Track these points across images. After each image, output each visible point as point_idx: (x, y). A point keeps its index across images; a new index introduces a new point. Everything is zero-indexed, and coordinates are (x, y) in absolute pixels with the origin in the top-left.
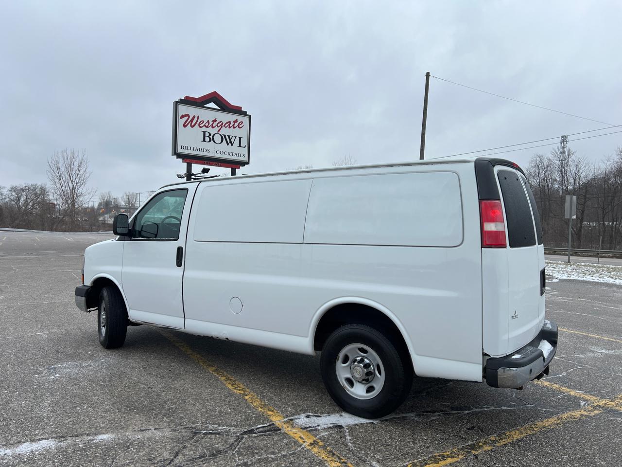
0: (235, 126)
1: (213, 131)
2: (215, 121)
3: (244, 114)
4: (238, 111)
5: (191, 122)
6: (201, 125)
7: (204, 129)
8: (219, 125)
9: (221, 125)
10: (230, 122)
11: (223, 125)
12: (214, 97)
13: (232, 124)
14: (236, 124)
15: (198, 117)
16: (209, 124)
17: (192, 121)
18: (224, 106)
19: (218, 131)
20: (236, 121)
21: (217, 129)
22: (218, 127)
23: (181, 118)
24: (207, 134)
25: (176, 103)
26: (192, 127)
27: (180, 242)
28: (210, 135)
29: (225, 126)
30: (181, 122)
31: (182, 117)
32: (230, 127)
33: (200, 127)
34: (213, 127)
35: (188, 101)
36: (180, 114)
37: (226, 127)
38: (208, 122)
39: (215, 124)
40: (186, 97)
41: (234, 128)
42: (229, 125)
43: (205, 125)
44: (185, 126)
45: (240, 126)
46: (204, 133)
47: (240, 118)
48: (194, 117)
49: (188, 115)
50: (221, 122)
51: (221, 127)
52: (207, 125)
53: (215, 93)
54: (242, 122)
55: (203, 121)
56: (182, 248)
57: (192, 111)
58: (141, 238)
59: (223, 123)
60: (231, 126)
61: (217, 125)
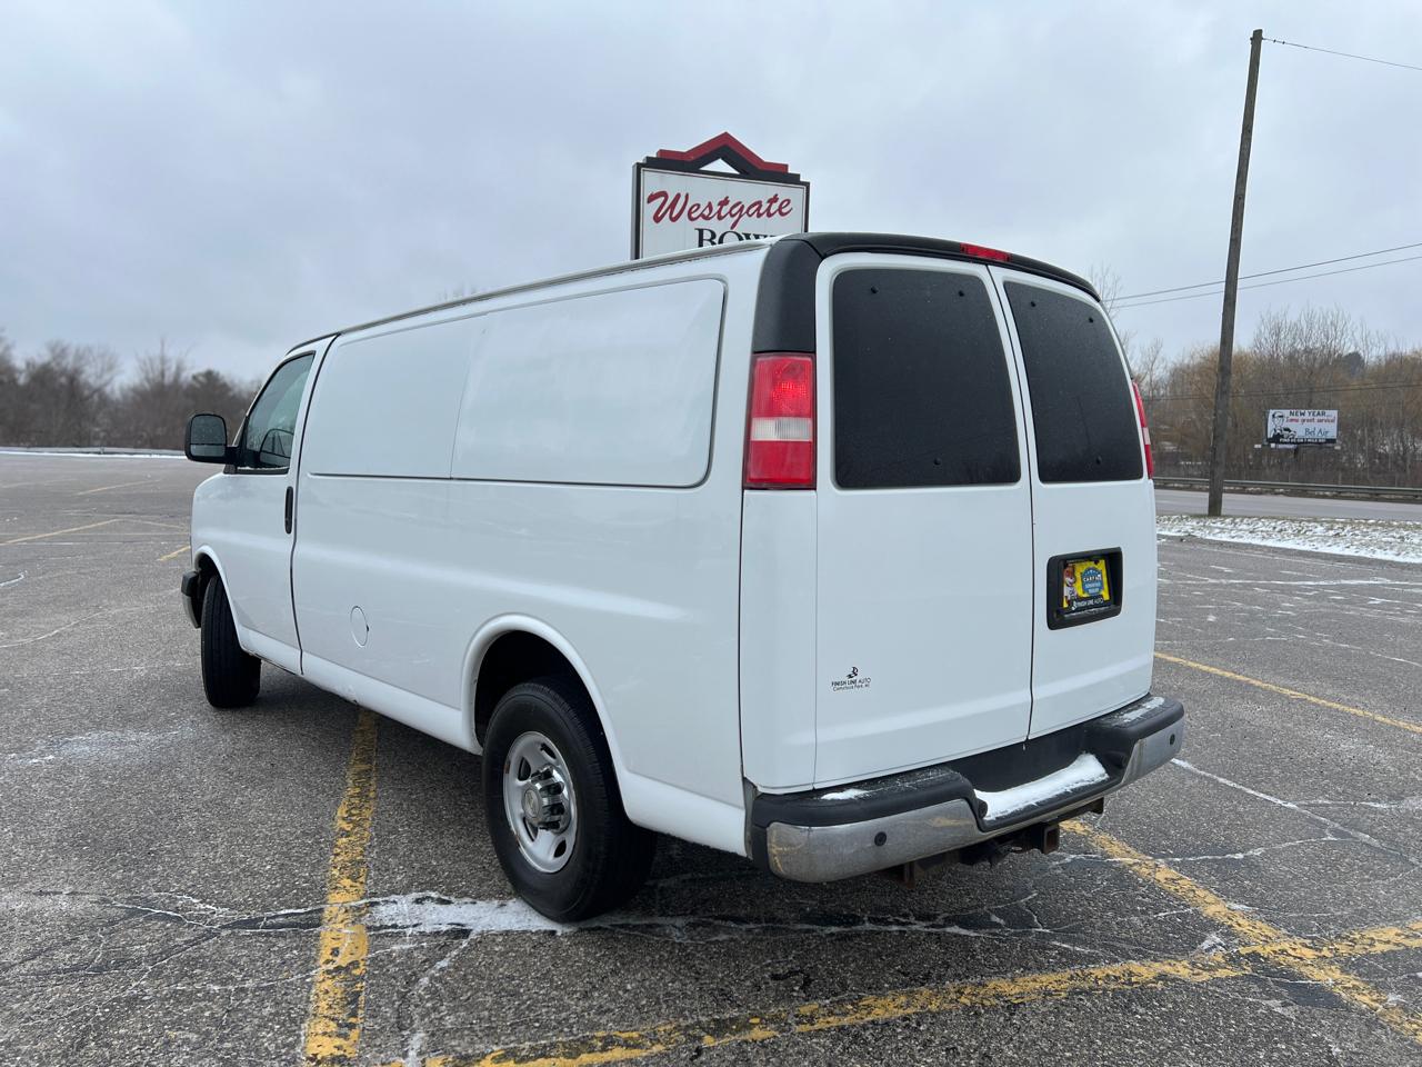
0: (772, 211)
1: (719, 227)
2: (724, 203)
3: (794, 180)
4: (779, 174)
5: (671, 209)
6: (694, 215)
7: (701, 223)
8: (733, 212)
9: (740, 211)
10: (759, 203)
11: (745, 210)
12: (725, 147)
13: (765, 206)
14: (775, 207)
15: (687, 196)
16: (711, 210)
17: (673, 206)
18: (749, 167)
19: (734, 226)
20: (775, 199)
21: (730, 221)
22: (732, 216)
23: (649, 202)
24: (707, 235)
25: (639, 166)
26: (673, 220)
28: (714, 235)
29: (747, 212)
30: (649, 210)
31: (652, 198)
32: (759, 215)
33: (692, 219)
34: (720, 218)
35: (666, 162)
36: (646, 193)
37: (750, 216)
38: (710, 206)
39: (725, 210)
40: (661, 151)
41: (770, 215)
42: (758, 209)
43: (702, 215)
44: (657, 219)
45: (784, 211)
46: (701, 232)
47: (783, 191)
48: (678, 196)
49: (664, 194)
50: (740, 203)
51: (740, 216)
52: (706, 213)
53: (726, 135)
54: (789, 201)
55: (699, 206)
57: (673, 183)
58: (248, 468)
59: (743, 206)
60: (761, 211)
61: (730, 212)
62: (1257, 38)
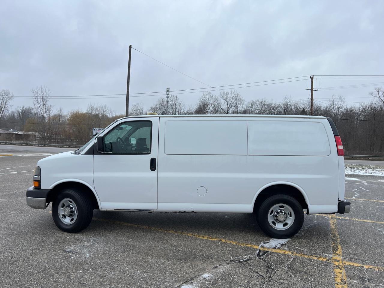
27: (153, 155)
56: (155, 159)
62: (130, 47)
